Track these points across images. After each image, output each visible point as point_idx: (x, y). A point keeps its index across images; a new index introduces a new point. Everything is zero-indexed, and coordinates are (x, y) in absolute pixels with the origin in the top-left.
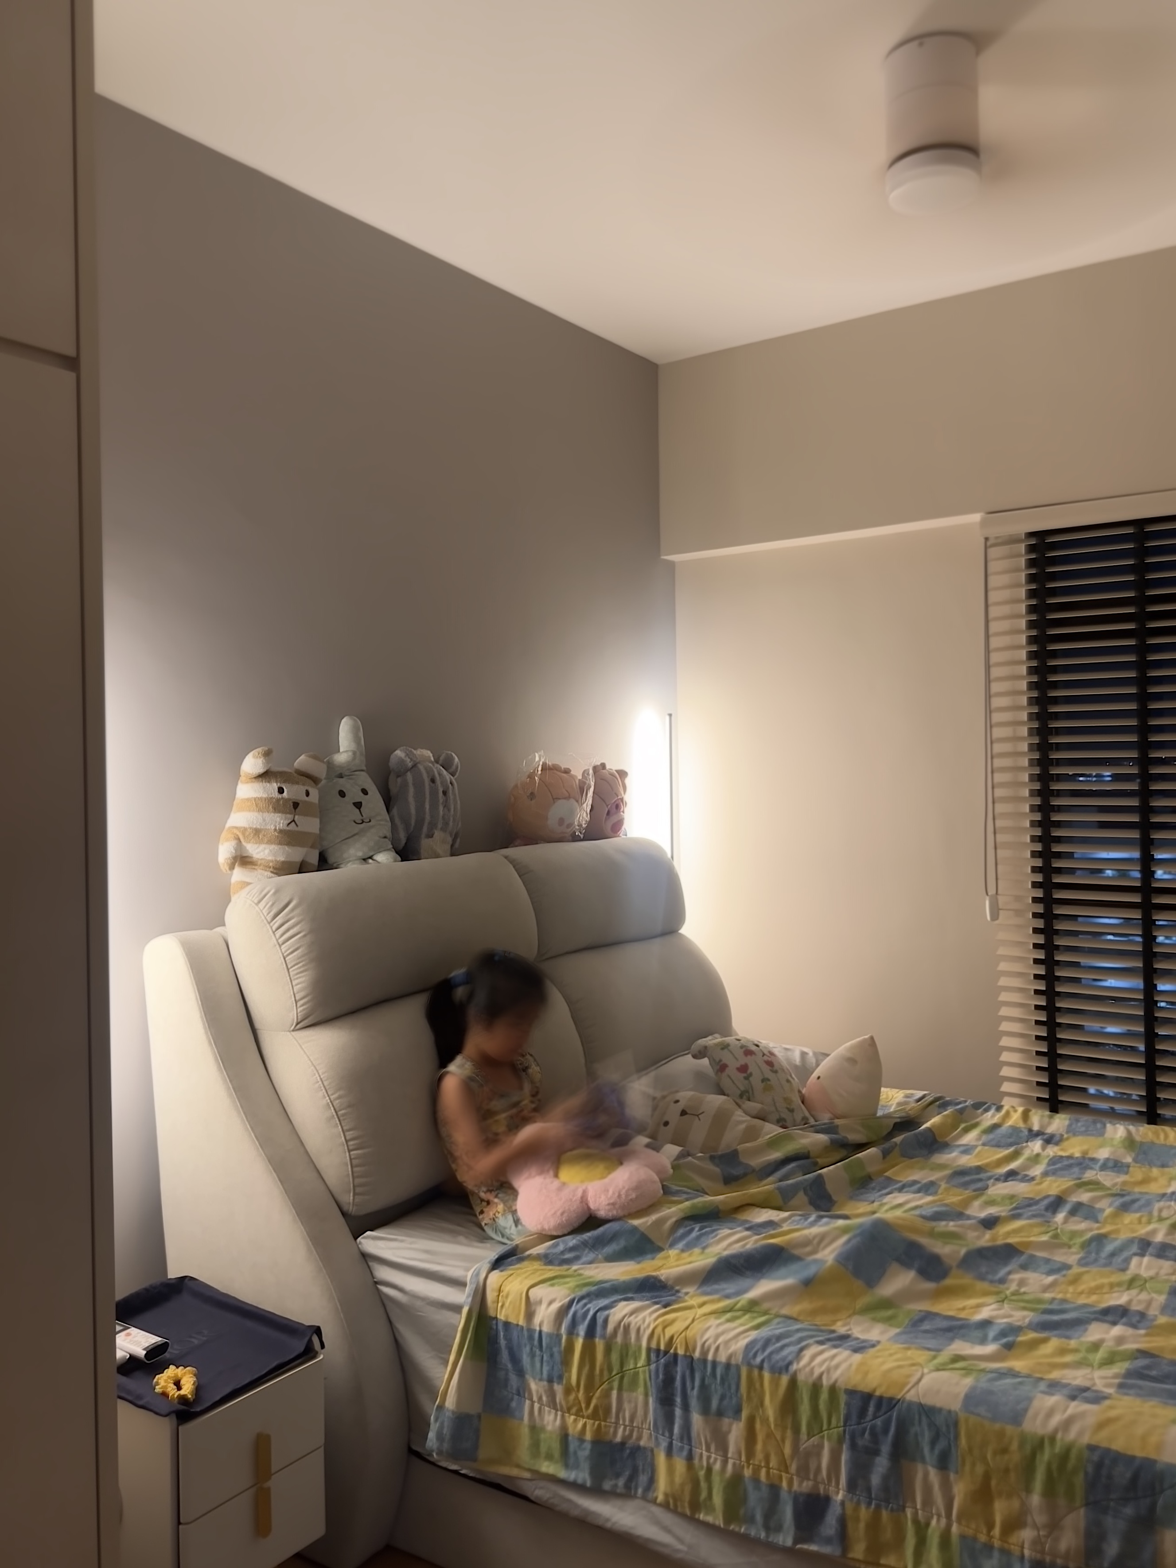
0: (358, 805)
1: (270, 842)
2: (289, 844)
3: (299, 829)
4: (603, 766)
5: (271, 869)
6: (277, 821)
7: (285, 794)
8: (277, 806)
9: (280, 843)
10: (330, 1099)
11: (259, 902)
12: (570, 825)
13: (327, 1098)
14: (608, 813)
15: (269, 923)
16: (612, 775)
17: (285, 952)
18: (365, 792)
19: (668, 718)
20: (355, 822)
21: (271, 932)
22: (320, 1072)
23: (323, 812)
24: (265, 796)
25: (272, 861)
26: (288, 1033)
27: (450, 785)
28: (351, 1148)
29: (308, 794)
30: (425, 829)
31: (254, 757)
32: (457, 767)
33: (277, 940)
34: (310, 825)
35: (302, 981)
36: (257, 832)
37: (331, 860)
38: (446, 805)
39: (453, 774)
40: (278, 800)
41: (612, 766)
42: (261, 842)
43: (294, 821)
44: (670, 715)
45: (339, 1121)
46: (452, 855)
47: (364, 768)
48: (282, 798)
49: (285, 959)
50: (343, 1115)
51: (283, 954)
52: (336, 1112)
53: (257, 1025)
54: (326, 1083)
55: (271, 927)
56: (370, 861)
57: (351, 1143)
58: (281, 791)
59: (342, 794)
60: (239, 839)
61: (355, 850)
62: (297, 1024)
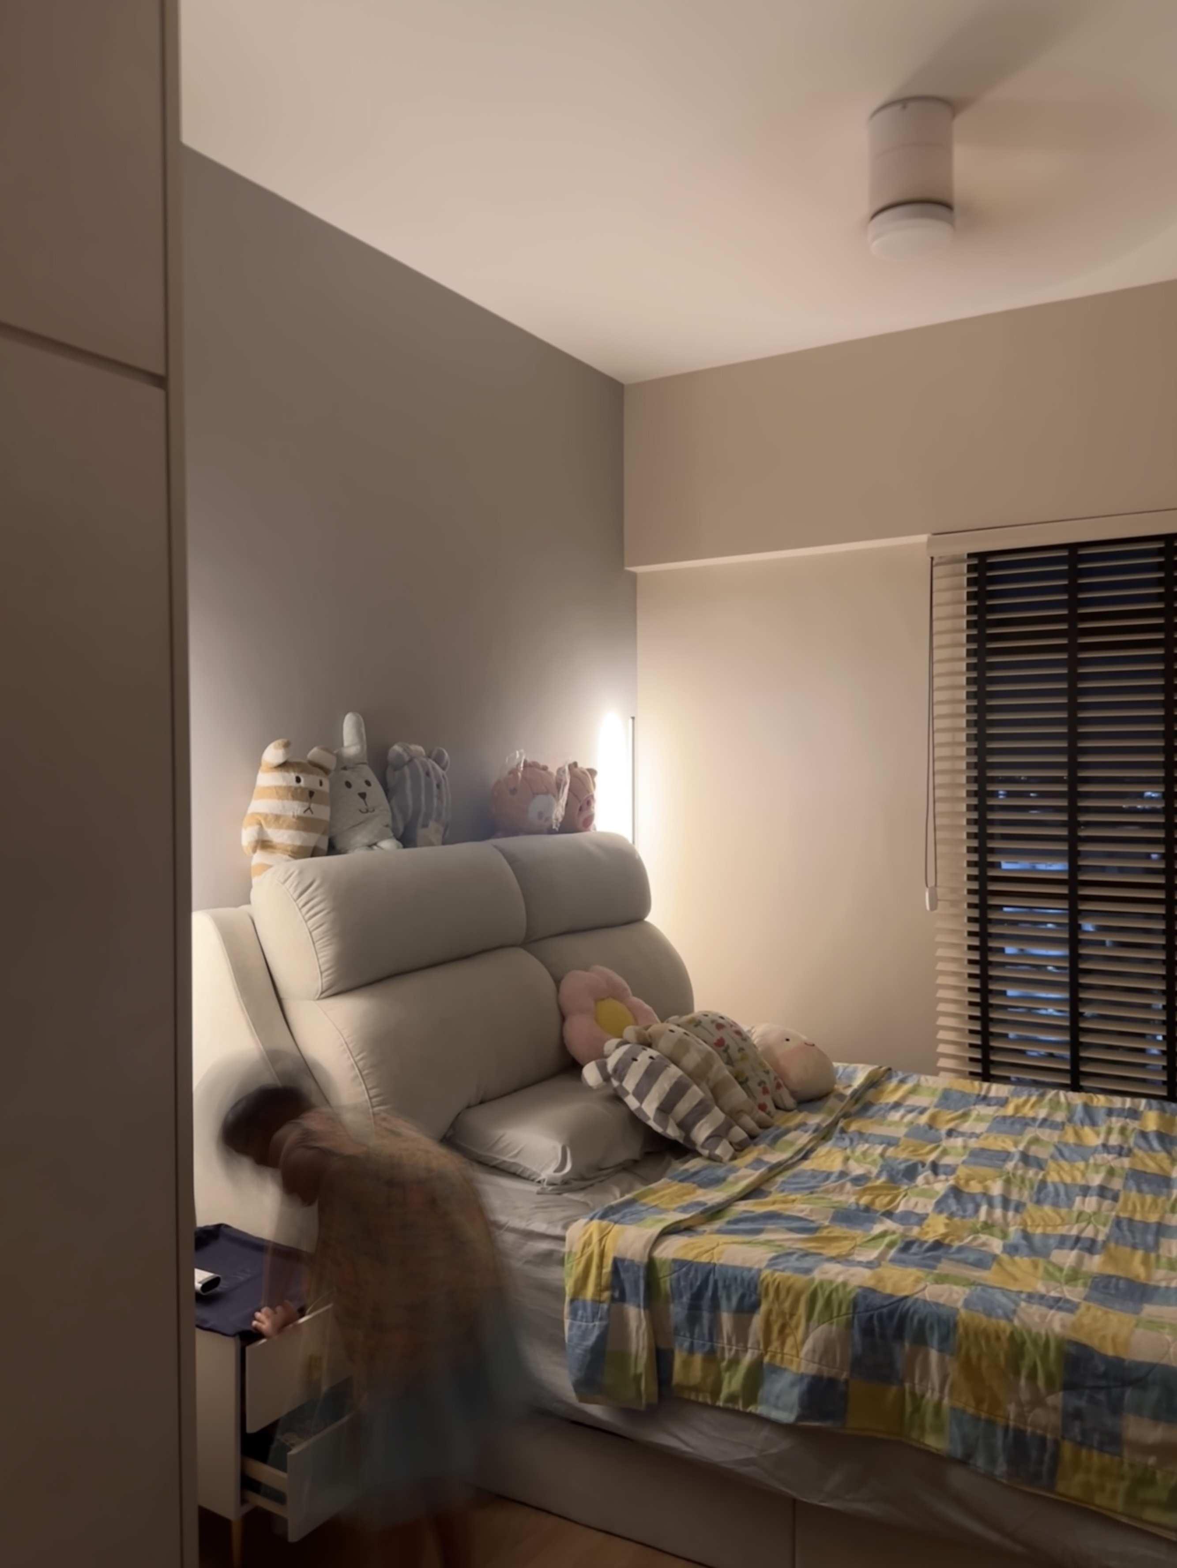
0: (363, 795)
1: (289, 827)
2: (305, 829)
3: (315, 816)
4: (575, 764)
5: (289, 853)
6: (295, 808)
7: (302, 783)
8: (296, 794)
9: (298, 829)
10: (354, 1060)
11: (285, 881)
12: (548, 819)
13: (352, 1060)
14: (581, 809)
15: (295, 901)
16: (583, 773)
17: (312, 927)
18: (368, 783)
19: (631, 721)
20: (360, 811)
21: (297, 909)
22: (345, 1036)
23: (333, 801)
24: (284, 784)
25: (290, 845)
26: (313, 1002)
27: (442, 779)
28: (374, 1104)
29: (321, 784)
30: (421, 819)
31: (275, 748)
32: (447, 762)
33: (303, 917)
34: (323, 812)
35: (327, 954)
36: (277, 817)
37: (339, 846)
38: (440, 798)
39: (444, 769)
40: (296, 789)
41: (583, 765)
42: (280, 827)
43: (309, 808)
44: (633, 718)
45: (363, 1080)
46: (444, 843)
47: (366, 761)
48: (300, 787)
49: (310, 933)
50: (367, 1075)
51: (309, 929)
52: (360, 1072)
53: (283, 995)
54: (350, 1046)
55: (297, 905)
56: (375, 847)
57: (374, 1100)
58: (298, 780)
59: (348, 785)
60: (260, 824)
61: (361, 837)
62: (322, 993)
